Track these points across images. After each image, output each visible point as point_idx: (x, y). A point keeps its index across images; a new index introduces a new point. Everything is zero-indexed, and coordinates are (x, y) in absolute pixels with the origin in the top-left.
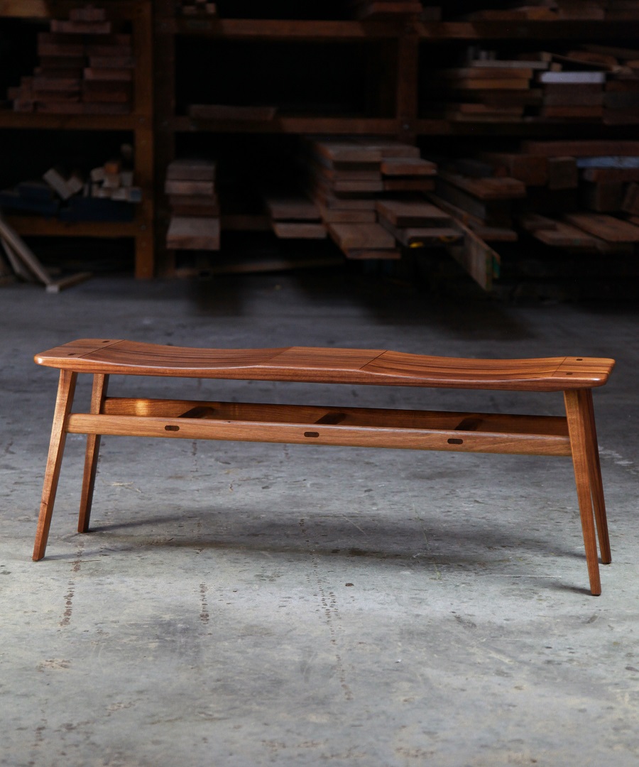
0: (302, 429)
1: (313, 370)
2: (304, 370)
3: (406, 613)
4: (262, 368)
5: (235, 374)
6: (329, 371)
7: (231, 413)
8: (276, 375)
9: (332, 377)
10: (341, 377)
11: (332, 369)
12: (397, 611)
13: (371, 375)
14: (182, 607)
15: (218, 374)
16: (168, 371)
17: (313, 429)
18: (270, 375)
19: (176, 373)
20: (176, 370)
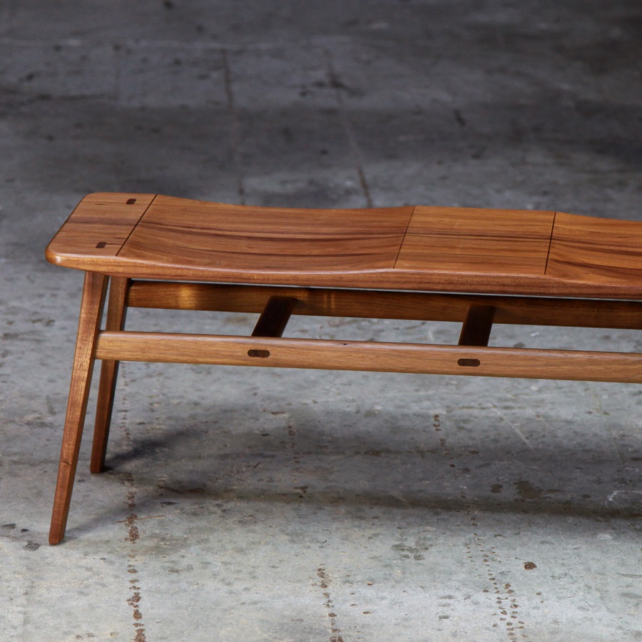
0: (456, 354)
1: (476, 276)
2: (463, 276)
3: (621, 628)
4: (400, 273)
5: (358, 281)
6: (500, 277)
7: (325, 306)
8: (420, 283)
9: (504, 285)
10: (517, 286)
11: (504, 275)
12: (608, 626)
13: (562, 283)
14: (301, 620)
15: (333, 280)
16: (255, 277)
17: (471, 354)
18: (412, 282)
19: (268, 279)
20: (267, 275)
